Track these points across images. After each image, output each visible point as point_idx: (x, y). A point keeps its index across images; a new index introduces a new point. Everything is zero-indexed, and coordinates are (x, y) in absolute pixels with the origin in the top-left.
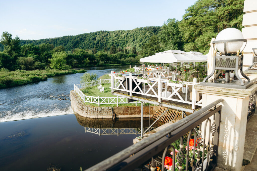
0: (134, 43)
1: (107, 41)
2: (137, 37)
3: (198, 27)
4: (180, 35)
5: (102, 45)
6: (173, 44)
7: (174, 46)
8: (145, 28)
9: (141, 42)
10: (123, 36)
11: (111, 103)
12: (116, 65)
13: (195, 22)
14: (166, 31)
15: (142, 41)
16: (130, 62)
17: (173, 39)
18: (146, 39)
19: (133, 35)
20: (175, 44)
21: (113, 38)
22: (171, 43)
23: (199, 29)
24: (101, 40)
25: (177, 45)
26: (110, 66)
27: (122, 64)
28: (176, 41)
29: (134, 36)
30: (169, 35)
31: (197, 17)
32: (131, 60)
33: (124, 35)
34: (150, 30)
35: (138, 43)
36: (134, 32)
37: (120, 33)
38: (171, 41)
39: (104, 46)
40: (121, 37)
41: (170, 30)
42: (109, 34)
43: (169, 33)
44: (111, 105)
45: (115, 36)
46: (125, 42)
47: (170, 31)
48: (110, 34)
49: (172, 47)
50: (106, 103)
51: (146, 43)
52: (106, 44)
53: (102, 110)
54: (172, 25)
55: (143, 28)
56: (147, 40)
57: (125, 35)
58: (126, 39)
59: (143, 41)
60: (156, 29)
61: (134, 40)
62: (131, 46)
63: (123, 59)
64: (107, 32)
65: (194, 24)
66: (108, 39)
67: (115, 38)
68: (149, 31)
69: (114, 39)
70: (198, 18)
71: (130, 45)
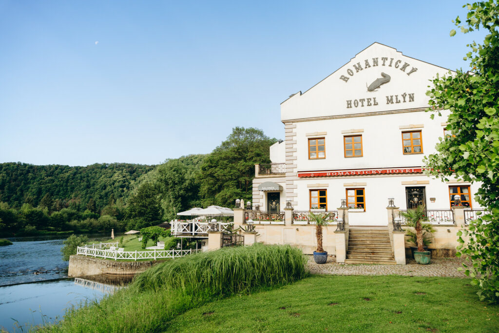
0: (87, 191)
1: (25, 184)
2: (95, 181)
3: (218, 180)
4: (184, 184)
5: (11, 193)
6: (173, 198)
7: (175, 201)
8: (112, 164)
9: (104, 191)
10: (65, 177)
11: (148, 258)
12: (61, 234)
13: (215, 175)
14: (164, 176)
15: (105, 189)
16: (89, 227)
17: (174, 190)
18: (114, 185)
19: (88, 176)
20: (176, 198)
21: (41, 179)
22: (171, 197)
23: (219, 183)
24: (10, 183)
25: (180, 199)
26: (49, 234)
27: (73, 231)
28: (178, 194)
29: (89, 178)
30: (167, 184)
31: (217, 169)
32: (91, 224)
33: (67, 174)
34: (122, 170)
35: (96, 193)
36: (89, 170)
37: (58, 170)
38: (170, 193)
39: (16, 194)
40: (60, 179)
41: (169, 175)
42: (31, 171)
43: (168, 180)
44: (147, 260)
45: (47, 176)
46: (67, 189)
47: (170, 178)
48: (36, 171)
49: (172, 202)
50: (143, 258)
51: (113, 192)
52: (22, 190)
53: (141, 264)
54: (172, 168)
55: (108, 164)
56: (115, 188)
57: (69, 176)
58: (71, 183)
59: (107, 189)
60: (134, 169)
61: (88, 187)
62: (82, 198)
63: (74, 222)
64: (27, 167)
65: (214, 177)
66: (29, 180)
67: (47, 179)
68: (120, 171)
69: (43, 181)
70: (218, 171)
71: (80, 195)
